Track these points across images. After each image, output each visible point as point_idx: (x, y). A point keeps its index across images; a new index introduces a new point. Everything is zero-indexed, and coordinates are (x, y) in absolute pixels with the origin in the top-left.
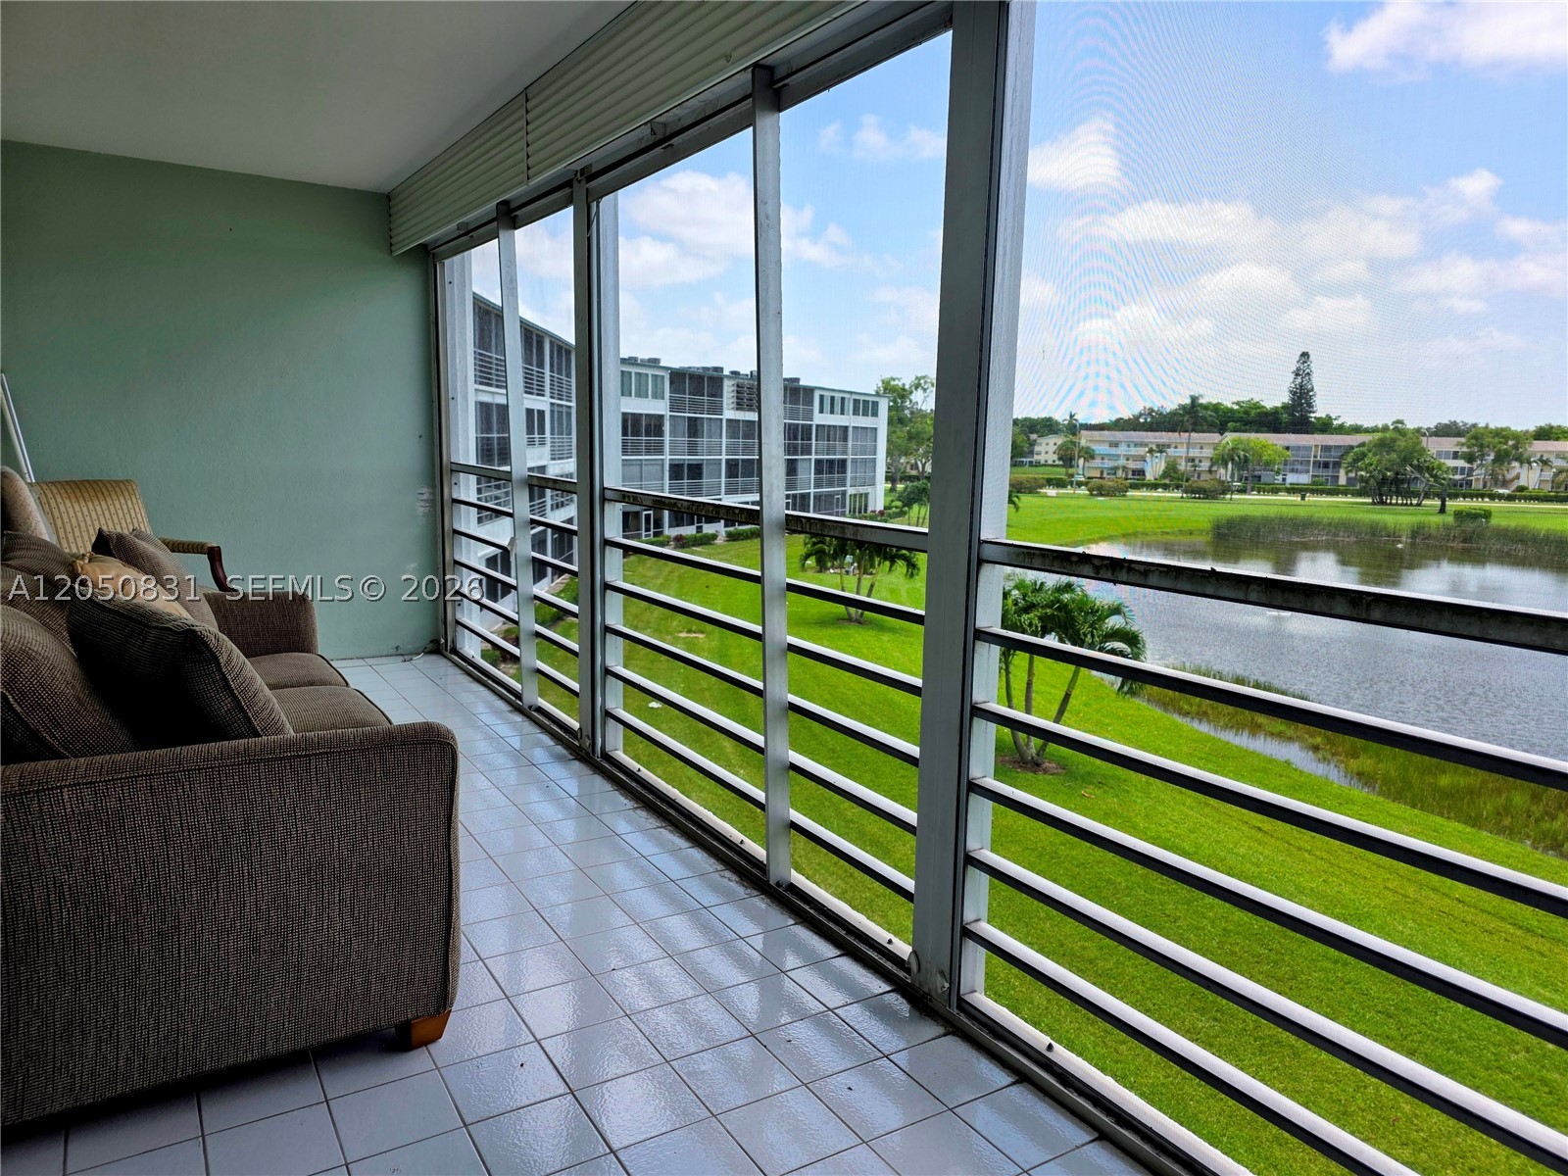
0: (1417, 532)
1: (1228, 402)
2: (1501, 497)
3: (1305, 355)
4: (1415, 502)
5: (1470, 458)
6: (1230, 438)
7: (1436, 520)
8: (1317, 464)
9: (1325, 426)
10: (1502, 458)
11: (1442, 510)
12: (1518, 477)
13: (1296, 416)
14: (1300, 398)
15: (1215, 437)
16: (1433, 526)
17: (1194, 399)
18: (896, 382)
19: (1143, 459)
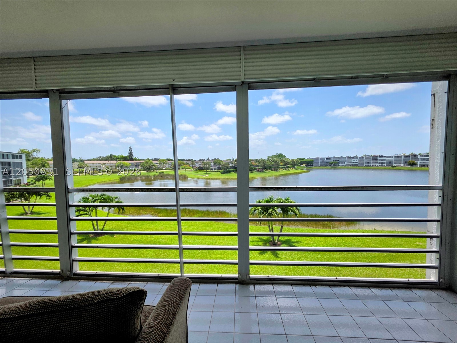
0: (154, 176)
1: (117, 155)
2: (164, 169)
3: (130, 147)
4: (152, 171)
5: (160, 164)
6: (119, 162)
7: (157, 173)
8: (135, 166)
9: (136, 159)
10: (164, 164)
11: (157, 172)
12: (165, 166)
13: (130, 157)
14: (131, 154)
15: (115, 162)
16: (156, 175)
17: (111, 155)
18: (26, 150)
19: (100, 167)
